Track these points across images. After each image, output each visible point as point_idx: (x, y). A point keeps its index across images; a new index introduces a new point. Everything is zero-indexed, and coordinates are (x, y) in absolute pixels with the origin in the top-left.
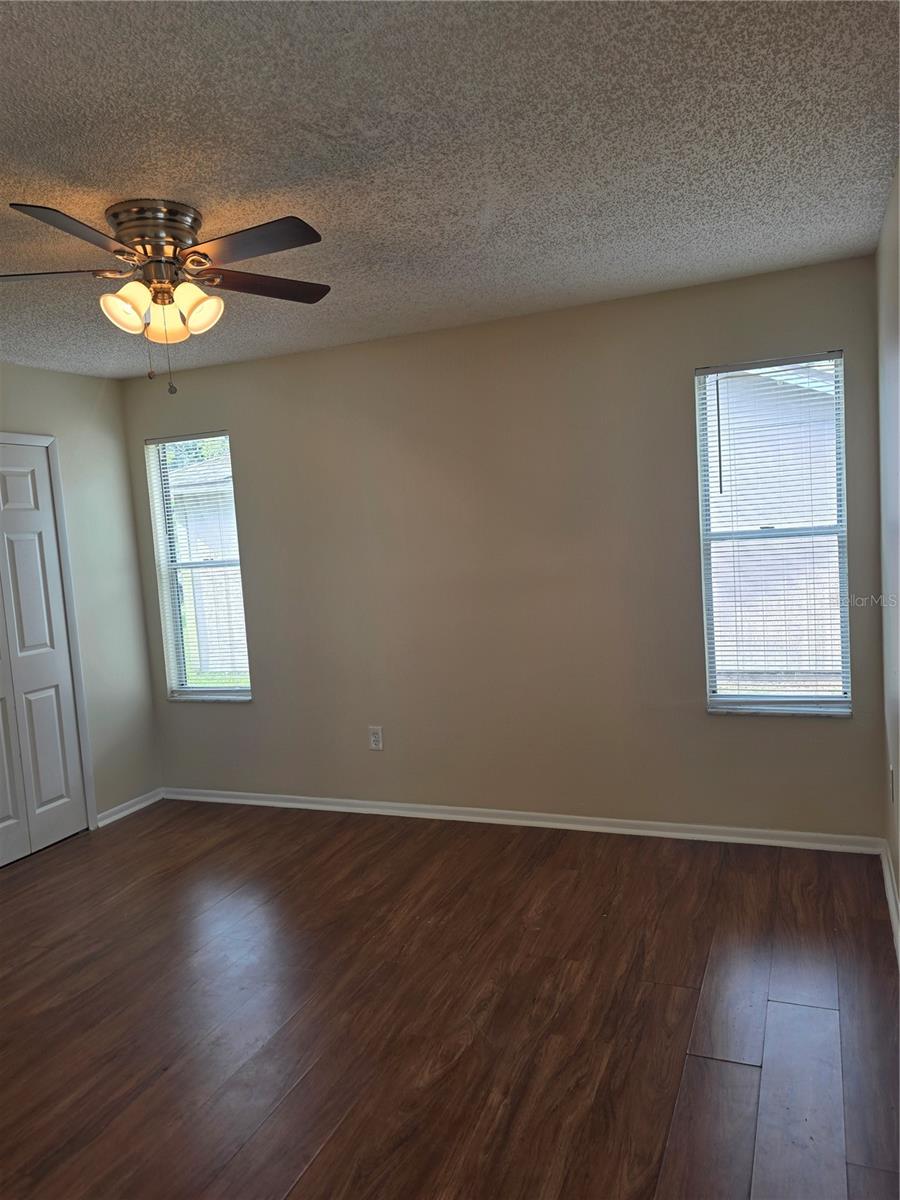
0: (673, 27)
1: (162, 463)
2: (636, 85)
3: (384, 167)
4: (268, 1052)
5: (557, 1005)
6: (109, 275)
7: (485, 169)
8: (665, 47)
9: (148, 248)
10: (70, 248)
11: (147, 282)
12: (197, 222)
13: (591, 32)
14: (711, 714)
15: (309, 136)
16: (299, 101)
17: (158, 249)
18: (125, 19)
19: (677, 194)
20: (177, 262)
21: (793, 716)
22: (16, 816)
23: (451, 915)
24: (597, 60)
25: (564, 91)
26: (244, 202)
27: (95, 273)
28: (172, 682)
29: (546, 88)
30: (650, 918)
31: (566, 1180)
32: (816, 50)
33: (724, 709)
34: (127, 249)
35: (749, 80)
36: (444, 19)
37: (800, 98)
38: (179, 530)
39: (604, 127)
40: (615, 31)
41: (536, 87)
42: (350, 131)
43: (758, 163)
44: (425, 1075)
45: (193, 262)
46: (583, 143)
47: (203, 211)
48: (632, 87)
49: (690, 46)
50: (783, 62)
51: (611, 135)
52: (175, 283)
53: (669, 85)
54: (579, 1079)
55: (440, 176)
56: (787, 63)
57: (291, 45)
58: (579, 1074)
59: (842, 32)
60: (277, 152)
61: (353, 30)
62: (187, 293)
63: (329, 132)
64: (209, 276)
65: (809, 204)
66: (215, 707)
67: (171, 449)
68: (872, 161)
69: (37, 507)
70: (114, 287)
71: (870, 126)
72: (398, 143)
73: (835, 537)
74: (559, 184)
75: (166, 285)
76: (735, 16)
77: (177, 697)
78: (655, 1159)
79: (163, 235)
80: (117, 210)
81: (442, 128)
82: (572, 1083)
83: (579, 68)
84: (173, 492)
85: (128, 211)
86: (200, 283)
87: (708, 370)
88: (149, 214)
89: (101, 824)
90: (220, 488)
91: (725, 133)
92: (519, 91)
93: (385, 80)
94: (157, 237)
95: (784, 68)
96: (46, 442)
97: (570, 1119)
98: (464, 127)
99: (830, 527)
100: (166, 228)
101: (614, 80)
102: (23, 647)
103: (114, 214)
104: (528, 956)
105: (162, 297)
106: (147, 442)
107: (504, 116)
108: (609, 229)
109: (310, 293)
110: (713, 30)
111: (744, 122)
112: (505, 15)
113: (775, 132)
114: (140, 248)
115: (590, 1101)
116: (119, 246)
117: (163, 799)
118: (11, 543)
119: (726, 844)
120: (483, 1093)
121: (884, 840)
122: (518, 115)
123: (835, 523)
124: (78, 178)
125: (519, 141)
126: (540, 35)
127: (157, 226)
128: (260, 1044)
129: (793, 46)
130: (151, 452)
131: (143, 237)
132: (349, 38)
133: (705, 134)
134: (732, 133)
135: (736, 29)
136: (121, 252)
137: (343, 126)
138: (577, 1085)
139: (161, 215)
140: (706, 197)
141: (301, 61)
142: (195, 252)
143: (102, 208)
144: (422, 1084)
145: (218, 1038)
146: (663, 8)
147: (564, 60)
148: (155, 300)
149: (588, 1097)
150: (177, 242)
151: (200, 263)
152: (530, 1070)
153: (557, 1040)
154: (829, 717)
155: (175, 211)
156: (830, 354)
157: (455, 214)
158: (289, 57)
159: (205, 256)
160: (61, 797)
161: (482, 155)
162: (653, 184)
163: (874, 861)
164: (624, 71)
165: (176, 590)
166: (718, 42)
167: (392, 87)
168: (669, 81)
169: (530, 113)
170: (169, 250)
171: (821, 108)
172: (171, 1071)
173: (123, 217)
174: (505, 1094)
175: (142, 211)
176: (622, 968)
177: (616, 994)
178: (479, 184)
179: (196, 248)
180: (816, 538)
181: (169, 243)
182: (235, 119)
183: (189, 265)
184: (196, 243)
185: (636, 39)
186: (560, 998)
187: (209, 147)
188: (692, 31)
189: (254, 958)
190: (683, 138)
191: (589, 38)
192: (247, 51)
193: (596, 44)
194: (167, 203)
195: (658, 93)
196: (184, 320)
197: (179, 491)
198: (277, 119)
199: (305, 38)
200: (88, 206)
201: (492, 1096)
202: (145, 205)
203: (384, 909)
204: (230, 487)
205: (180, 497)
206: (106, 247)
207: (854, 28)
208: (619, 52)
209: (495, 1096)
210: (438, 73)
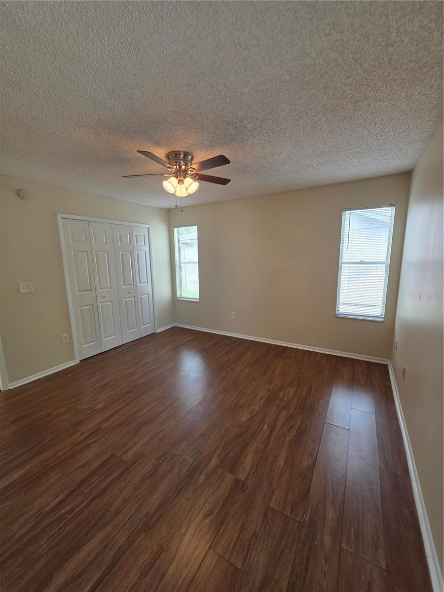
0: (366, 78)
1: (178, 233)
2: (345, 104)
3: (253, 138)
4: (200, 403)
5: (284, 401)
6: (166, 175)
7: (285, 139)
8: (360, 87)
9: (177, 166)
10: (156, 167)
11: (177, 177)
12: (192, 158)
13: (334, 81)
14: (337, 317)
15: (229, 127)
16: (227, 113)
17: (180, 167)
18: (173, 81)
19: (349, 148)
20: (185, 171)
21: (364, 320)
22: (137, 328)
23: (253, 369)
24: (333, 94)
25: (319, 107)
26: (207, 152)
27: (162, 174)
28: (178, 295)
29: (313, 106)
30: (313, 377)
31: (287, 457)
32: (419, 86)
33: (341, 316)
34: (171, 166)
35: (388, 101)
36: (281, 77)
37: (405, 109)
38: (182, 252)
39: (329, 122)
40: (343, 81)
41: (309, 105)
42: (243, 125)
43: (381, 136)
44: (245, 417)
45: (190, 171)
46: (321, 129)
47: (194, 155)
48: (344, 105)
49: (370, 86)
50: (404, 93)
51: (332, 125)
52: (184, 177)
53: (358, 104)
54: (291, 425)
55: (270, 142)
56: (406, 93)
57: (227, 90)
58: (291, 424)
59: (433, 77)
60: (219, 133)
61: (249, 83)
62: (188, 181)
63: (235, 125)
64: (195, 176)
65: (395, 152)
66: (190, 303)
67: (182, 229)
68: (424, 135)
69: (145, 244)
70: (167, 179)
71: (428, 121)
72: (258, 129)
73: (385, 265)
74: (309, 144)
75: (182, 178)
76: (392, 72)
77: (179, 299)
78: (315, 455)
79: (182, 162)
80: (169, 154)
81: (274, 123)
82: (289, 427)
83: (326, 97)
84: (181, 242)
85: (172, 155)
86: (192, 178)
87: (347, 209)
88: (178, 156)
89: (158, 332)
90: (193, 241)
91: (372, 124)
92: (303, 107)
93: (257, 104)
94: (180, 163)
95: (403, 95)
96: (148, 226)
97: (288, 438)
98: (281, 122)
99: (384, 262)
100: (183, 160)
101: (338, 102)
102: (140, 283)
103: (168, 156)
104: (276, 384)
105: (181, 182)
106: (175, 227)
107: (296, 118)
108: (322, 161)
109: (224, 182)
110: (381, 79)
111: (381, 119)
112: (304, 74)
113: (391, 123)
114: (175, 166)
115: (294, 433)
116: (169, 165)
117: (175, 326)
118: (138, 254)
119: (337, 356)
120: (262, 426)
121: (390, 361)
122: (301, 117)
123: (385, 261)
124: (157, 143)
125: (299, 128)
126: (315, 83)
127: (180, 159)
128: (198, 401)
129: (410, 85)
130: (176, 230)
131: (176, 163)
132: (247, 86)
133: (365, 124)
134: (375, 124)
135: (390, 78)
136: (169, 167)
137: (241, 123)
138: (290, 427)
139: (182, 156)
140: (359, 149)
141: (230, 97)
142: (191, 168)
143: (165, 154)
144: (244, 420)
145: (187, 398)
146: (364, 69)
147: (321, 94)
148: (178, 183)
149: (294, 432)
150: (186, 164)
151: (192, 171)
152: (276, 420)
153: (284, 412)
154: (376, 321)
155: (186, 154)
156: (391, 205)
157: (273, 156)
158: (226, 96)
159: (194, 169)
160: (148, 324)
161: (285, 133)
162: (341, 144)
163: (386, 366)
164: (342, 98)
165: (180, 268)
166: (381, 85)
167: (259, 107)
168: (358, 102)
169: (305, 117)
170: (183, 167)
171: (412, 113)
172: (173, 405)
173: (170, 157)
174: (268, 427)
175: (176, 155)
176: (304, 392)
177: (303, 400)
178: (282, 145)
179: (191, 166)
180: (378, 265)
181: (184, 165)
182: (207, 121)
183: (189, 172)
184: (191, 165)
185: (350, 84)
186: (285, 399)
187: (198, 132)
188: (373, 79)
189: (197, 375)
190: (357, 126)
191: (333, 84)
192: (212, 93)
193: (335, 86)
194: (184, 152)
195: (352, 107)
196: (187, 189)
197: (183, 241)
198: (220, 121)
199: (232, 88)
200: (160, 153)
201: (264, 427)
202: (177, 153)
203: (234, 365)
204: (197, 241)
205: (183, 243)
206: (165, 166)
207: (438, 76)
208: (343, 90)
209: (265, 427)
210: (276, 101)
